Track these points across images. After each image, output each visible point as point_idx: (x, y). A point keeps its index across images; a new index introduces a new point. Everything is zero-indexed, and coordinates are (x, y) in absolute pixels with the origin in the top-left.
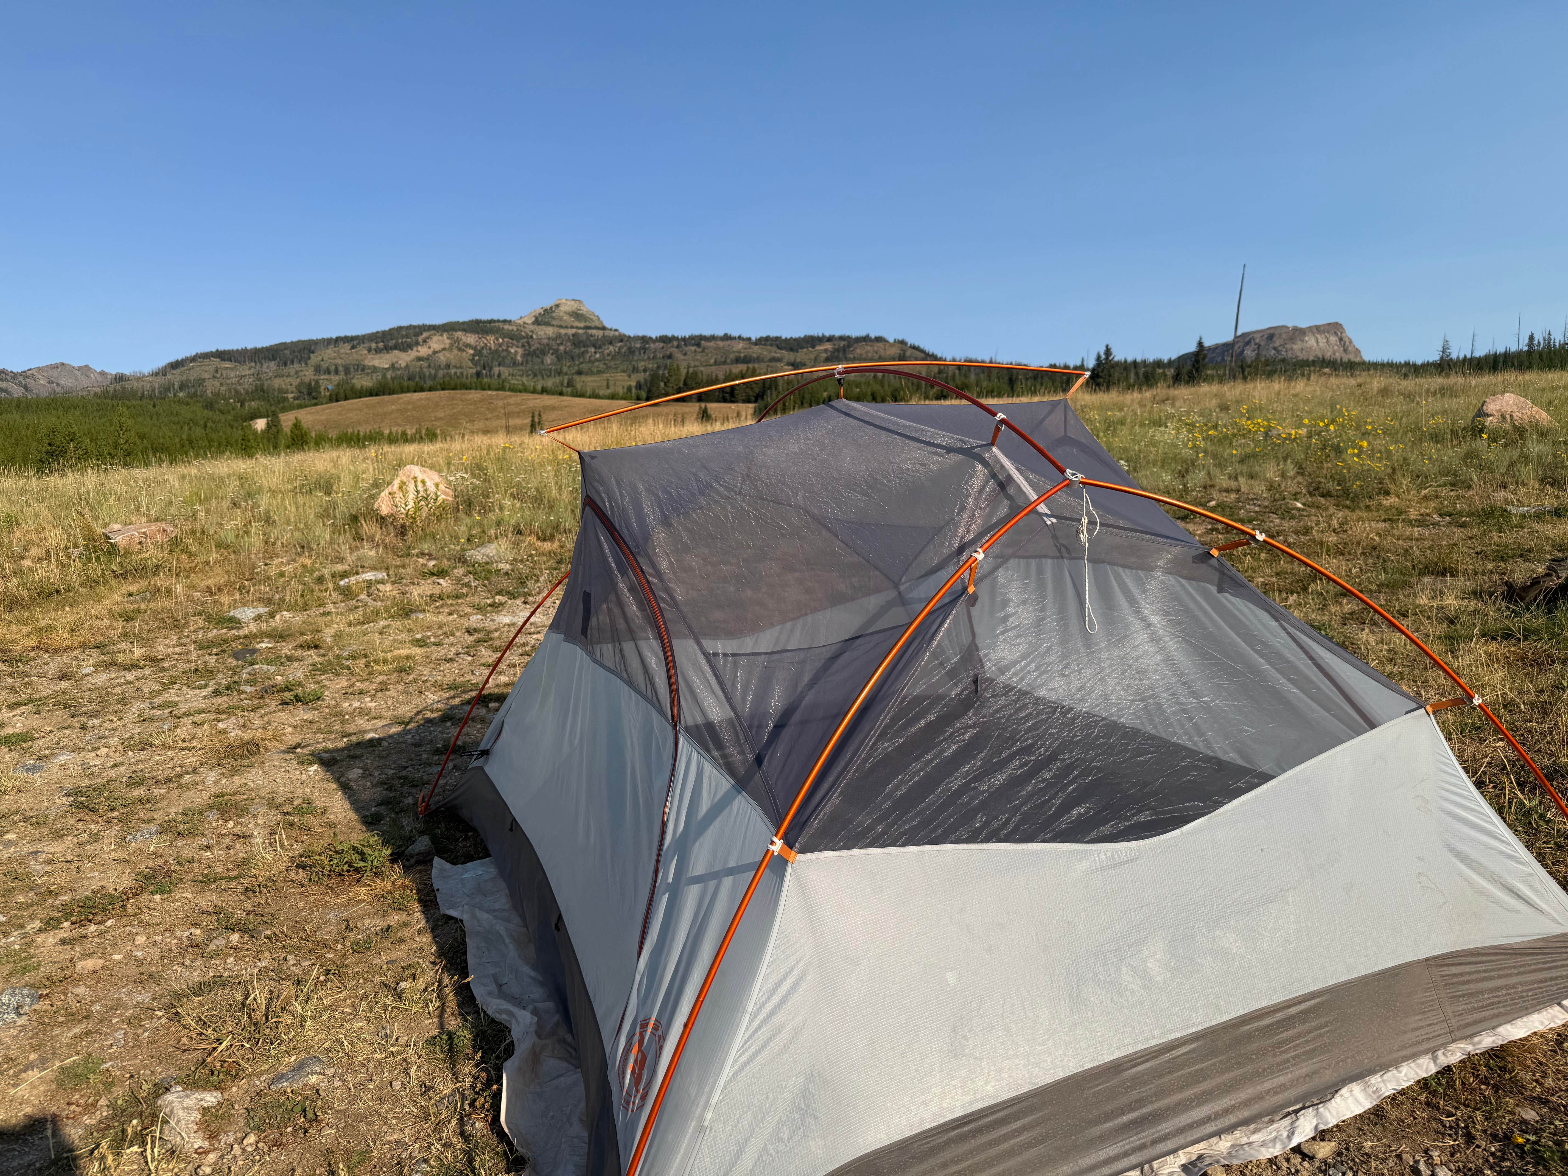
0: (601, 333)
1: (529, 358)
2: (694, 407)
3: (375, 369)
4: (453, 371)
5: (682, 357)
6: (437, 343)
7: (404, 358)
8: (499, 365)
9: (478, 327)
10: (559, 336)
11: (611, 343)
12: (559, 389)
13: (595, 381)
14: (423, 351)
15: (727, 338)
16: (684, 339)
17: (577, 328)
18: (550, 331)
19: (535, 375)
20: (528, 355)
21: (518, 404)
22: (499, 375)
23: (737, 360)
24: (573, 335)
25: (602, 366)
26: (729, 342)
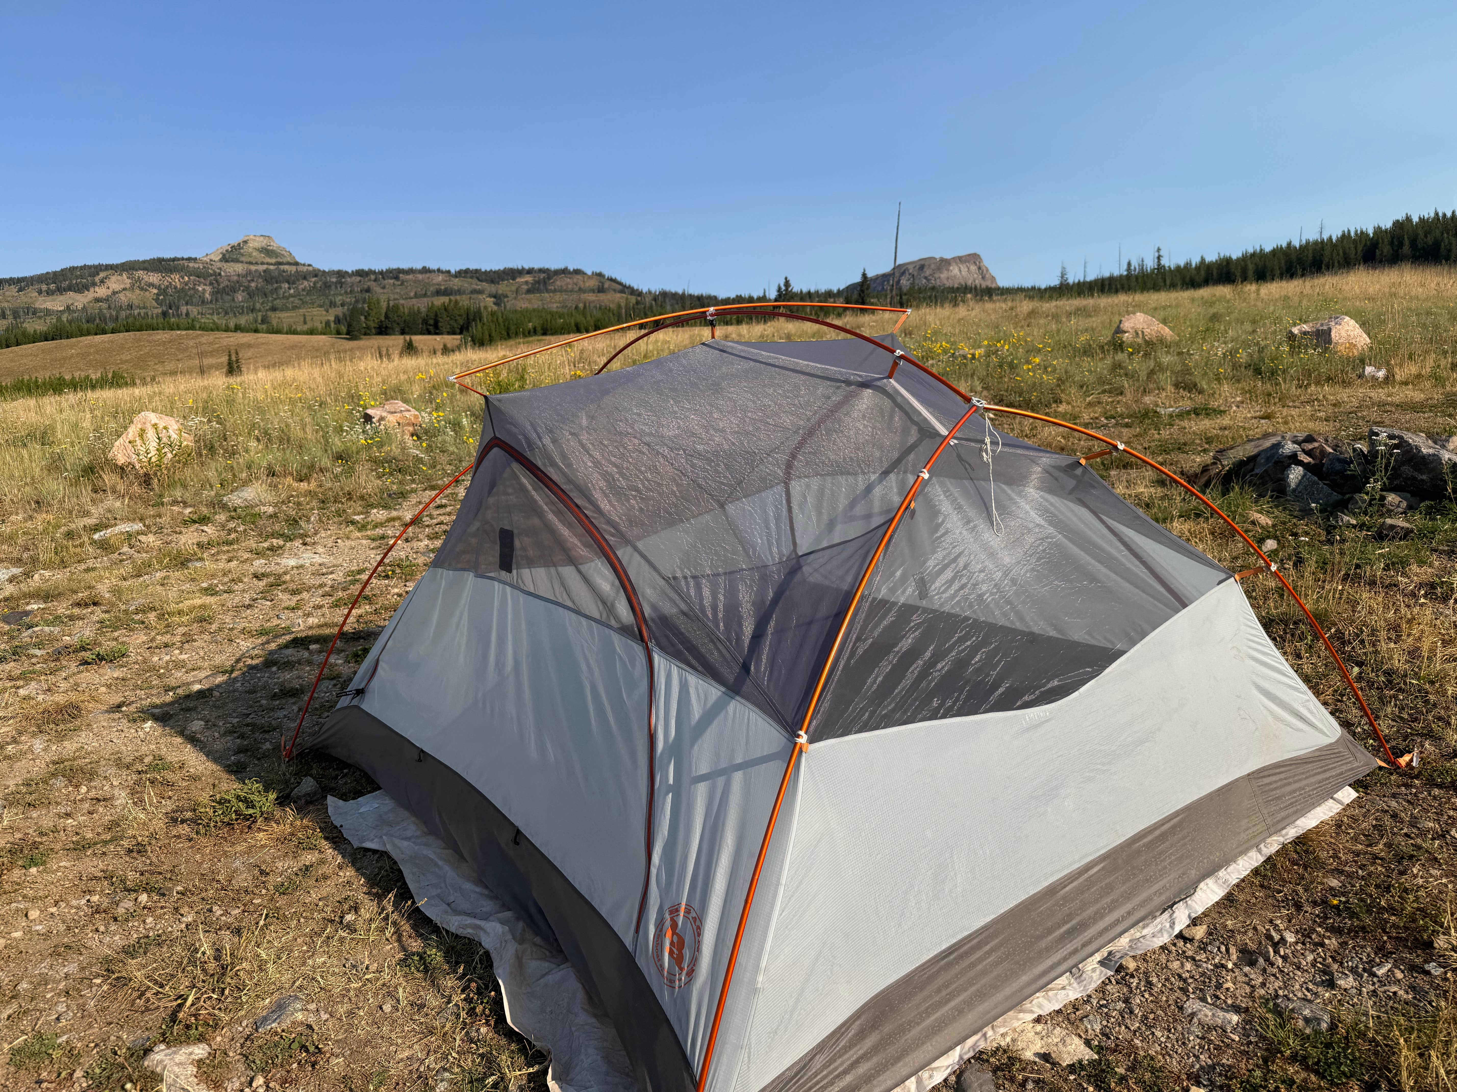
0: (293, 269)
1: (219, 296)
2: (397, 341)
3: (48, 312)
4: (136, 312)
5: (382, 291)
6: (116, 283)
7: (80, 300)
8: (187, 304)
9: (159, 265)
10: (249, 272)
11: (305, 278)
12: (253, 326)
13: (292, 317)
14: (101, 292)
15: (425, 270)
16: (381, 273)
17: (268, 264)
18: (239, 268)
19: (226, 313)
20: (218, 293)
21: (211, 343)
22: (187, 314)
23: (438, 293)
24: (265, 271)
25: (297, 302)
26: (428, 275)
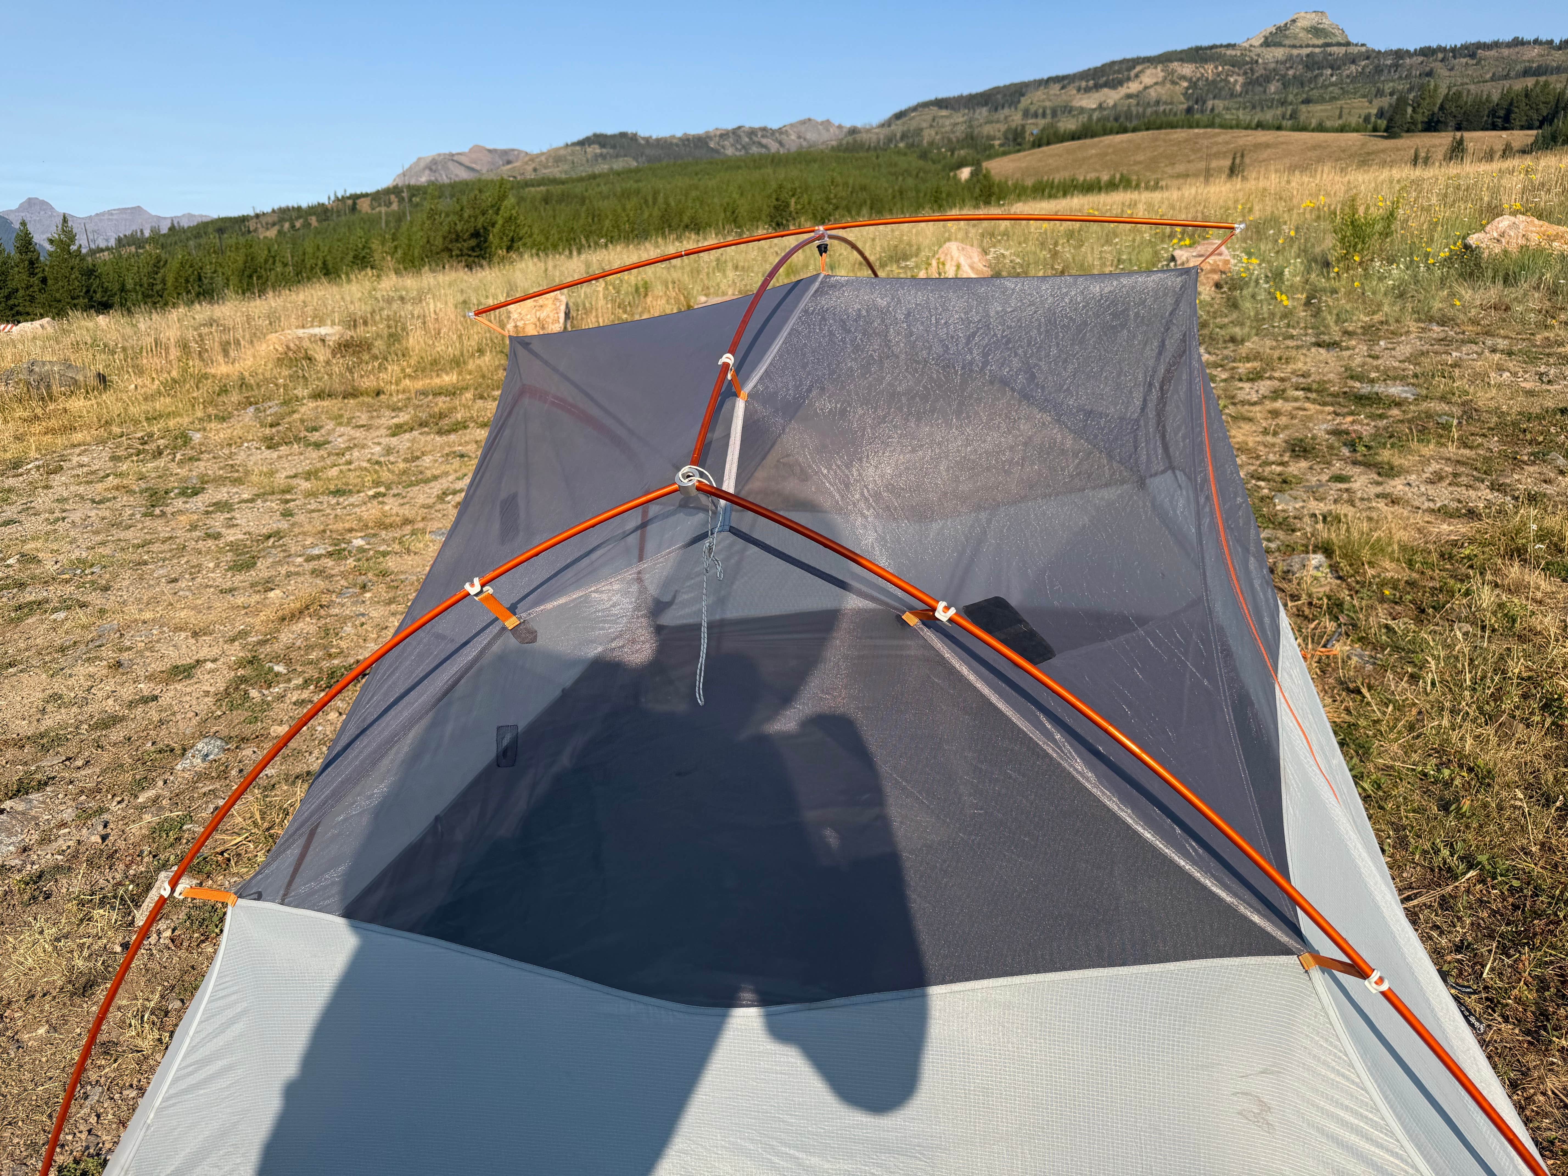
0: (1343, 50)
1: (1250, 87)
2: (1443, 140)
3: (1082, 110)
4: (1162, 108)
5: (1447, 73)
6: (1150, 76)
7: (1112, 97)
8: (1214, 98)
9: (1197, 55)
10: (1290, 58)
11: (1353, 62)
12: (1276, 123)
13: (1326, 110)
14: (1134, 87)
15: (1517, 43)
16: (1454, 50)
17: (1314, 46)
18: (1279, 53)
19: (1254, 107)
20: (1250, 84)
21: (1227, 143)
22: (1212, 110)
23: (1526, 73)
24: (1308, 56)
25: (1336, 91)
26: (1519, 48)
